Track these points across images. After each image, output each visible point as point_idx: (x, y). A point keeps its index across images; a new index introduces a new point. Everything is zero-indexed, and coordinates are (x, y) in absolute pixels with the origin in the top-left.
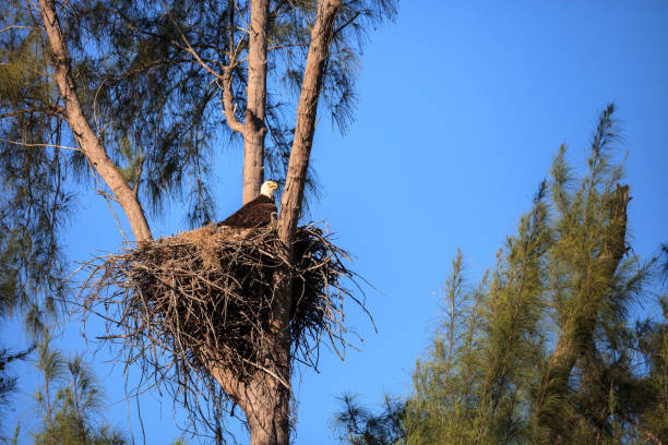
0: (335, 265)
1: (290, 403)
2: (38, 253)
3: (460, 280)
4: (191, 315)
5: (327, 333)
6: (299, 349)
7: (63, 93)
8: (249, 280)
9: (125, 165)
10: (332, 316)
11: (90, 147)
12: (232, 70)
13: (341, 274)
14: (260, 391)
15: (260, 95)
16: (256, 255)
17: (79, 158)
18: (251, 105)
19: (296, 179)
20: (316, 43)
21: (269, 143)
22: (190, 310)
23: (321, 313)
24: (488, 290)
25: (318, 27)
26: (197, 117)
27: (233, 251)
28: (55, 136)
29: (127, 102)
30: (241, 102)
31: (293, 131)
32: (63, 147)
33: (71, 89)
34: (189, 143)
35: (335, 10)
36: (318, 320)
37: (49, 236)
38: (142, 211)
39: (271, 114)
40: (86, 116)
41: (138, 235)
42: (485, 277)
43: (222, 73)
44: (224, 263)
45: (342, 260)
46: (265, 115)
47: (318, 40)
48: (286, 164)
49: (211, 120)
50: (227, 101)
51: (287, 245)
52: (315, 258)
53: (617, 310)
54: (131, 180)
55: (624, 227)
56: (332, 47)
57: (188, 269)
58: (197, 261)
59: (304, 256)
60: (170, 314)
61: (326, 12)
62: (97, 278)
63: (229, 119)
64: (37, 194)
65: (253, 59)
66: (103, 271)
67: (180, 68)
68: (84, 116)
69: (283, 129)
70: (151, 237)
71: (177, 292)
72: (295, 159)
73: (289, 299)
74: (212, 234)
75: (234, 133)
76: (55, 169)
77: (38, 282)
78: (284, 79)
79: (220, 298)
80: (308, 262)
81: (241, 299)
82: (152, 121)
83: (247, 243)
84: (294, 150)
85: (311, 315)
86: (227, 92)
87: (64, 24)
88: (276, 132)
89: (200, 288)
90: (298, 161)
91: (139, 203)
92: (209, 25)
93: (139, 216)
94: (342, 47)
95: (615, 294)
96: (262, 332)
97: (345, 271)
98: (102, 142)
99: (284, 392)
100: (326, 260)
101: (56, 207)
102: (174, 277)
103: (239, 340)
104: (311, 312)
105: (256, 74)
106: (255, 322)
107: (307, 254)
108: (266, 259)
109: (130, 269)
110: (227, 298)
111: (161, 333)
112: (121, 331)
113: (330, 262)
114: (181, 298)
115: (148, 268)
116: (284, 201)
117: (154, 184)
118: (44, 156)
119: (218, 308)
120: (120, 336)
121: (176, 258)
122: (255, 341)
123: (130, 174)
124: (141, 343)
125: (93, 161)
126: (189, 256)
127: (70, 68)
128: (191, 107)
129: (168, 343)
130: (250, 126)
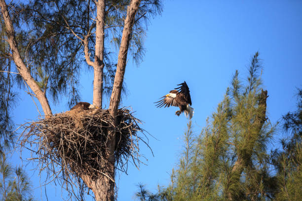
0: (135, 126)
1: (115, 188)
3: (191, 132)
4: (70, 149)
5: (131, 157)
6: (118, 164)
7: (12, 48)
8: (96, 133)
9: (40, 80)
10: (133, 150)
11: (24, 73)
12: (88, 37)
13: (138, 130)
14: (101, 183)
15: (101, 49)
16: (99, 122)
17: (19, 77)
18: (97, 54)
19: (118, 88)
20: (127, 26)
21: (105, 70)
22: (69, 147)
23: (129, 148)
24: (203, 137)
25: (127, 19)
26: (72, 59)
27: (89, 120)
28: (8, 67)
29: (41, 51)
30: (93, 52)
31: (116, 65)
32: (12, 72)
33: (15, 46)
34: (69, 70)
35: (135, 11)
36: (127, 151)
37: (5, 112)
38: (47, 101)
39: (106, 57)
40: (22, 58)
41: (46, 113)
42: (202, 132)
43: (84, 39)
44: (84, 125)
45: (138, 124)
46: (103, 58)
47: (127, 25)
48: (113, 80)
49: (79, 60)
50: (86, 51)
51: (114, 117)
52: (126, 123)
53: (262, 147)
54: (43, 88)
55: (265, 109)
56: (134, 27)
57: (68, 128)
58: (72, 125)
59: (121, 122)
60: (60, 148)
61: (131, 12)
62: (27, 132)
63: (87, 60)
65: (98, 32)
66: (30, 129)
67: (66, 36)
69: (111, 64)
70: (51, 113)
71: (64, 139)
72: (117, 78)
73: (114, 142)
74: (79, 112)
75: (90, 66)
76: (8, 81)
78: (112, 41)
79: (83, 141)
80: (123, 125)
81: (93, 141)
82: (53, 60)
83: (95, 116)
84: (117, 74)
85: (124, 149)
86: (86, 48)
87: (12, 16)
88: (108, 66)
89: (74, 136)
90: (118, 79)
92: (78, 17)
93: (46, 104)
94: (138, 27)
95: (261, 139)
96: (102, 157)
97: (139, 129)
98: (29, 70)
99: (112, 184)
100: (131, 124)
101: (8, 99)
102: (62, 131)
103: (91, 160)
104: (124, 147)
105: (99, 40)
106: (99, 152)
107: (122, 121)
108: (104, 124)
109: (42, 128)
110: (86, 141)
111: (56, 157)
112: (38, 156)
113: (133, 125)
114: (65, 141)
115: (50, 128)
116: (112, 97)
117: (54, 89)
118: (3, 76)
119: (82, 145)
120: (37, 158)
121: (63, 123)
122: (99, 161)
123: (42, 85)
124: (47, 162)
125: (25, 79)
126: (69, 122)
127: (15, 36)
128: (70, 54)
129: (59, 161)
130: (96, 63)
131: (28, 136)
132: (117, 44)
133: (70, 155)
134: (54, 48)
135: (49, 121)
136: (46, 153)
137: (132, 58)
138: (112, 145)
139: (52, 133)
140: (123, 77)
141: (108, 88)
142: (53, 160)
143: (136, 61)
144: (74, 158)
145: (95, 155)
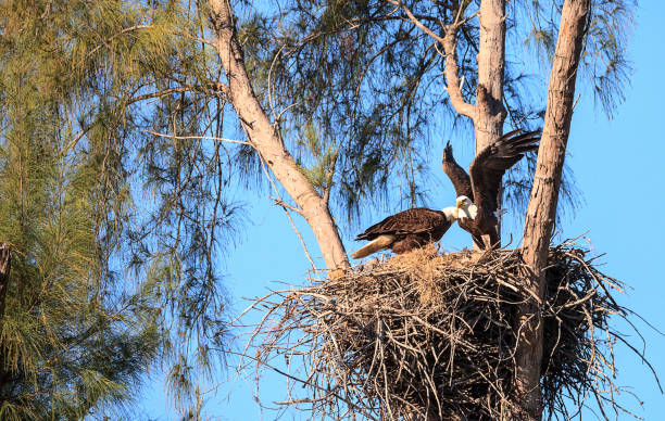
0: (603, 300)
2: (190, 285)
4: (404, 370)
5: (592, 394)
6: (553, 416)
7: (226, 65)
8: (484, 320)
9: (312, 163)
10: (598, 371)
11: (263, 140)
12: (457, 30)
13: (613, 313)
15: (496, 65)
16: (491, 287)
17: (247, 153)
18: (483, 79)
19: (548, 182)
22: (403, 364)
23: (584, 366)
26: (407, 95)
27: (462, 281)
28: (215, 123)
29: (310, 75)
30: (469, 74)
31: (542, 114)
32: (226, 140)
33: (237, 60)
34: (397, 132)
36: (581, 377)
37: (205, 259)
38: (335, 227)
39: (510, 89)
40: (257, 97)
41: (330, 260)
43: (442, 35)
44: (448, 298)
45: (611, 293)
46: (502, 95)
48: (532, 160)
49: (427, 99)
50: (450, 73)
51: (536, 272)
52: (576, 291)
54: (320, 185)
57: (400, 308)
58: (411, 296)
59: (560, 288)
60: (375, 370)
62: (275, 321)
63: (452, 97)
64: (190, 204)
65: (486, 14)
66: (282, 312)
67: (384, 28)
68: (254, 96)
69: (526, 111)
70: (347, 262)
72: (546, 153)
73: (540, 348)
74: (431, 258)
75: (459, 116)
76: (215, 167)
77: (188, 324)
78: (527, 41)
79: (443, 346)
80: (565, 296)
81: (473, 348)
82: (345, 102)
83: (480, 270)
84: (545, 141)
85: (570, 369)
86: (449, 61)
88: (517, 115)
89: (415, 333)
90: (549, 158)
91: (330, 215)
93: (331, 232)
96: (502, 395)
97: (616, 307)
98: (278, 133)
100: (590, 293)
101: (215, 223)
102: (381, 317)
103: (470, 405)
104: (570, 365)
105: (491, 35)
106: (493, 379)
107: (564, 285)
108: (506, 293)
109: (319, 307)
110: (454, 348)
111: (363, 395)
112: (308, 393)
113: (595, 296)
114: (389, 348)
115: (342, 306)
116: (531, 212)
117: (350, 189)
118: (200, 153)
119: (441, 360)
120: (307, 400)
121: (381, 292)
122: (493, 406)
123: (318, 175)
124: (335, 409)
125: (267, 158)
126: (400, 289)
127: (235, 31)
128: (400, 81)
129: (372, 409)
130: (482, 108)
131: (278, 332)
132: (543, 47)
133: (406, 388)
134: (352, 63)
135: (340, 287)
136: (333, 385)
137: (591, 89)
138: (532, 358)
139: (352, 323)
140: (563, 149)
141: (518, 184)
142: (352, 407)
143: (606, 101)
144: (418, 398)
145: (480, 389)
